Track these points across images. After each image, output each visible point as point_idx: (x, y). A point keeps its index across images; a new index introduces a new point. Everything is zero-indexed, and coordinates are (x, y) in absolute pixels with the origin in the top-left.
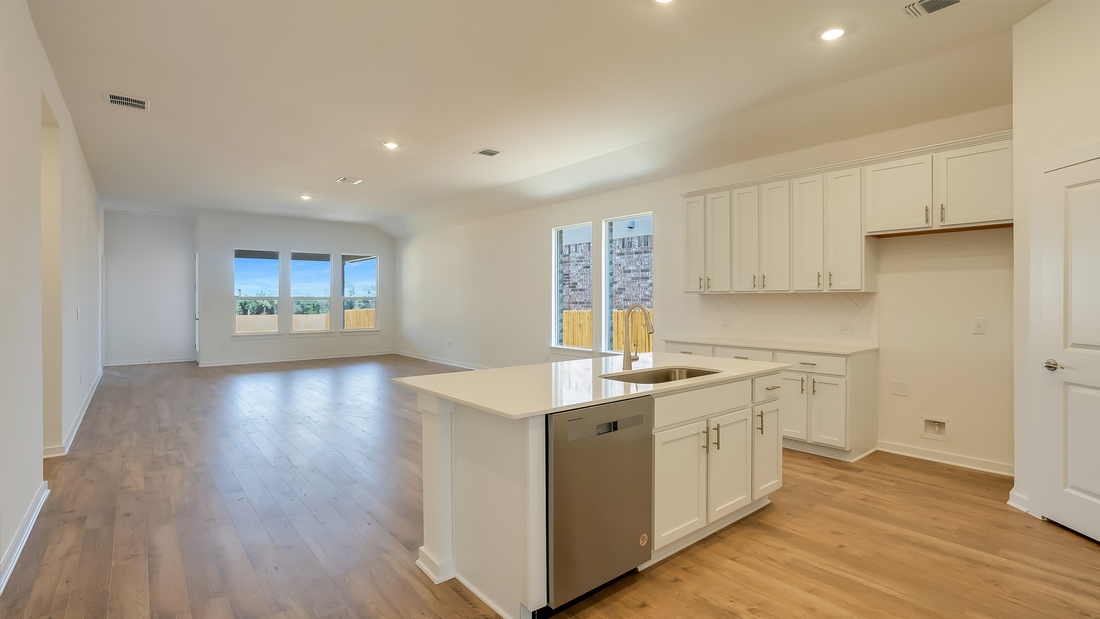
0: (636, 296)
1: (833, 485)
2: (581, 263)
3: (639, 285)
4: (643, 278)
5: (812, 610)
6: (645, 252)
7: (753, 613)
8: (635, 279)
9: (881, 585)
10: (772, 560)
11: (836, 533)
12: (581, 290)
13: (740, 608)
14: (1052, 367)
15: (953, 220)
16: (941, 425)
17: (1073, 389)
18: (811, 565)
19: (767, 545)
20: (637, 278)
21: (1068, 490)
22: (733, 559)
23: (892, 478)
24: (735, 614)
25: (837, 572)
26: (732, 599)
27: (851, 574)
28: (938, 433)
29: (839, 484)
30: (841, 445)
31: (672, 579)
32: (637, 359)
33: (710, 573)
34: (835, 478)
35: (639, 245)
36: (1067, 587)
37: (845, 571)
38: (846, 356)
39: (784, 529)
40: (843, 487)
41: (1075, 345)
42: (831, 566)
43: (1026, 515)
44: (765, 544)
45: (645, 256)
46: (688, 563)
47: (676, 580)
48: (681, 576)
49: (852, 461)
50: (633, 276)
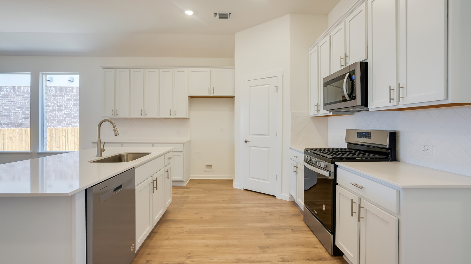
0: (53, 120)
1: (184, 196)
2: (6, 99)
3: (56, 114)
4: (58, 110)
5: (208, 246)
6: (60, 96)
7: (189, 259)
8: (53, 110)
9: (221, 226)
10: (182, 233)
11: (197, 213)
12: (5, 116)
13: (183, 259)
14: (246, 142)
15: (217, 94)
16: (210, 166)
17: (252, 148)
18: (197, 229)
19: (176, 228)
20: (54, 110)
21: (250, 179)
22: (167, 240)
23: (200, 188)
24: (183, 263)
25: (206, 228)
26: (178, 257)
27: (210, 226)
28: (209, 169)
29: (186, 195)
30: (182, 179)
31: (145, 262)
32: (104, 150)
33: (161, 250)
34: (183, 193)
35: (56, 92)
36: (259, 207)
37: (208, 226)
38: (183, 143)
39: (178, 219)
40: (188, 195)
41: (252, 135)
42: (203, 226)
43: (239, 190)
44: (175, 228)
45: (61, 98)
46: (148, 250)
47: (148, 261)
48: (148, 258)
49: (185, 185)
50: (51, 108)
